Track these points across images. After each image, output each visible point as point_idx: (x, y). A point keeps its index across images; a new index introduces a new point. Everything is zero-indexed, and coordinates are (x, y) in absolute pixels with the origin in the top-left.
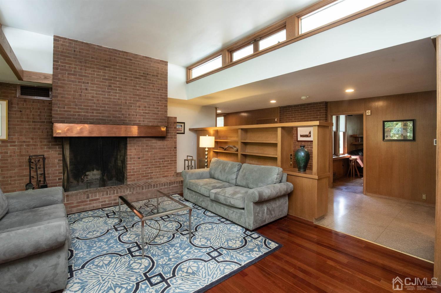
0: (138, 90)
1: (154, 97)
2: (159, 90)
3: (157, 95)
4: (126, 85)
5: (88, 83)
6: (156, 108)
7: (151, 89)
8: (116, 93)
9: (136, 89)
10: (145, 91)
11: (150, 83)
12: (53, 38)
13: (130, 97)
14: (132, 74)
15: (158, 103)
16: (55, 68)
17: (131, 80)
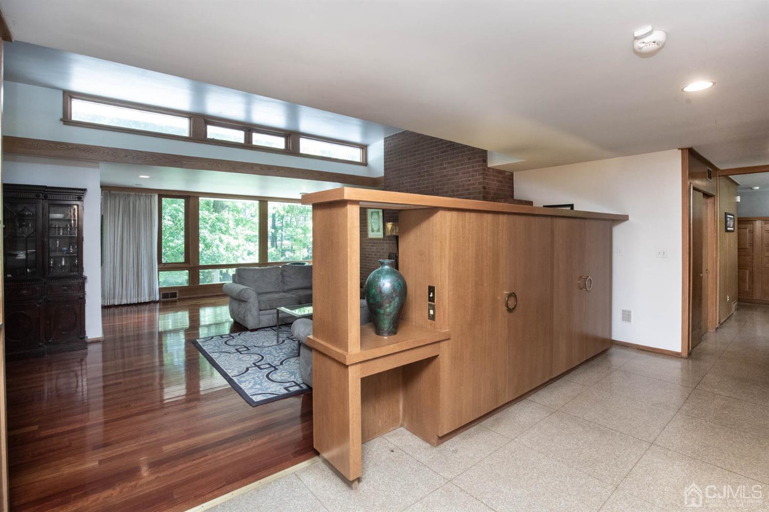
0: (445, 168)
1: (464, 173)
2: (470, 159)
3: (468, 168)
4: (433, 167)
5: (403, 177)
6: (466, 190)
7: (460, 161)
8: (424, 180)
9: (442, 169)
10: (453, 166)
11: (458, 153)
12: (383, 141)
13: (437, 182)
14: (439, 149)
15: (470, 180)
16: (385, 169)
17: (438, 157)
